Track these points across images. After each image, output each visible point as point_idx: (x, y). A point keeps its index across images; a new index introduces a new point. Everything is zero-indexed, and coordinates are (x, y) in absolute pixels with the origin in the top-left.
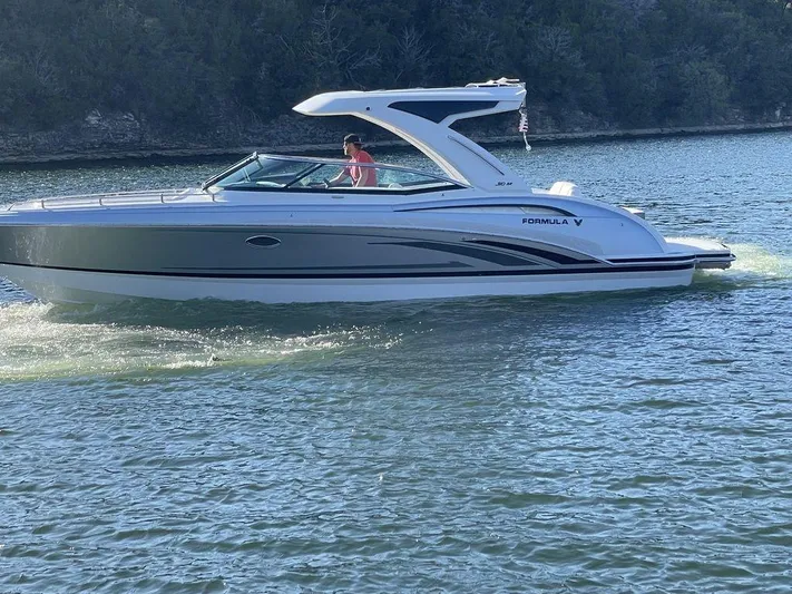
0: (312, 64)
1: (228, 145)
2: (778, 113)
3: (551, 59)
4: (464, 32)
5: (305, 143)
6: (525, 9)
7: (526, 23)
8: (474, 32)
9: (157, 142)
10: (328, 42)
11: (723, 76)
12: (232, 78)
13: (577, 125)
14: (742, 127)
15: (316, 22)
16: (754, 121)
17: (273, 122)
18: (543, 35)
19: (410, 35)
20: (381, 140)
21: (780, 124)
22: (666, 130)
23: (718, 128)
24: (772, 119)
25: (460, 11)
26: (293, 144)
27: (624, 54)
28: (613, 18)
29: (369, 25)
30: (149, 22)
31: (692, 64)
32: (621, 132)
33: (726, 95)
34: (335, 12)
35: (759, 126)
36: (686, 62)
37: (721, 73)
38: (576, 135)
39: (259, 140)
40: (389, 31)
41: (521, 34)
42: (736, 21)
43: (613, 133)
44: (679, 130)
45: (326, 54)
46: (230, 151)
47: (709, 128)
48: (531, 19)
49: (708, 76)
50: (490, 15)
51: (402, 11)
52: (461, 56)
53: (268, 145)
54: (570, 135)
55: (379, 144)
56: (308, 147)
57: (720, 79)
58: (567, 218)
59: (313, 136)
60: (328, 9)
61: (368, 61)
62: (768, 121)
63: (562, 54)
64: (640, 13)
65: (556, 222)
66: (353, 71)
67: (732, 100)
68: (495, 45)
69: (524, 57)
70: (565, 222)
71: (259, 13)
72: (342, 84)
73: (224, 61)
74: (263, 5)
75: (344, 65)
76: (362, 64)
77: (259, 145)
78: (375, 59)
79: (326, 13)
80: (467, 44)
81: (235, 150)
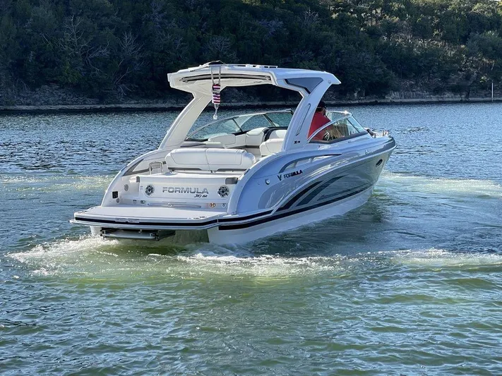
0: (64, 53)
1: (7, 104)
2: (356, 94)
4: (162, 37)
5: (59, 104)
6: (202, 24)
7: (203, 33)
8: (169, 37)
10: (75, 40)
12: (11, 61)
13: (233, 98)
14: (333, 102)
15: (67, 26)
16: (340, 99)
17: (37, 89)
18: (213, 41)
19: (128, 38)
20: (109, 104)
21: (357, 102)
22: (289, 103)
24: (352, 98)
25: (160, 23)
26: (51, 104)
27: (263, 55)
28: (256, 32)
29: (102, 30)
31: (305, 63)
32: (260, 103)
34: (80, 21)
35: (344, 102)
36: (301, 61)
38: (233, 104)
39: (28, 101)
40: (115, 34)
41: (199, 39)
42: (331, 37)
43: (256, 104)
45: (73, 47)
46: (8, 108)
48: (206, 30)
50: (179, 27)
51: (123, 22)
52: (162, 52)
53: (34, 105)
54: (229, 104)
55: (107, 106)
56: (60, 107)
59: (64, 99)
60: (75, 18)
61: (101, 53)
62: (349, 99)
63: (225, 53)
64: (273, 30)
66: (91, 59)
68: (182, 46)
69: (201, 54)
71: (29, 19)
72: (83, 67)
73: (6, 49)
74: (32, 14)
75: (85, 55)
76: (97, 55)
77: (28, 104)
78: (105, 52)
79: (74, 21)
80: (165, 45)
81: (11, 108)
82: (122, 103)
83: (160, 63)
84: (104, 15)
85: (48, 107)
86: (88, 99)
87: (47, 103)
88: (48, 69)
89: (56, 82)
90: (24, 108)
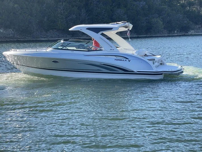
0: (58, 17)
2: (176, 32)
3: (119, 17)
4: (97, 10)
5: (56, 38)
6: (113, 4)
7: (113, 8)
8: (99, 10)
9: (18, 37)
10: (62, 12)
11: (162, 22)
12: (38, 21)
14: (167, 35)
15: (59, 6)
16: (170, 34)
17: (48, 32)
18: (117, 11)
19: (83, 10)
20: (76, 37)
21: (176, 35)
22: (148, 36)
23: (161, 35)
24: (174, 33)
25: (96, 4)
26: (53, 38)
27: (137, 16)
28: (134, 7)
29: (73, 7)
30: (16, 6)
31: (154, 19)
32: (136, 36)
33: (163, 27)
34: (64, 4)
35: (171, 35)
37: (161, 21)
40: (78, 9)
41: (111, 10)
42: (165, 8)
43: (135, 36)
44: (151, 35)
45: (62, 15)
46: (37, 39)
47: (158, 35)
48: (114, 6)
49: (159, 22)
50: (103, 5)
51: (81, 4)
52: (96, 16)
53: (47, 38)
57: (161, 23)
58: (127, 60)
59: (58, 36)
61: (72, 17)
62: (173, 34)
63: (122, 16)
64: (142, 6)
65: (123, 60)
66: (69, 19)
67: (164, 28)
68: (105, 13)
69: (112, 16)
70: (126, 60)
71: (44, 4)
72: (66, 23)
73: (35, 16)
74: (46, 2)
75: (66, 18)
76: (71, 17)
77: (45, 38)
78: (74, 16)
79: (62, 4)
80: (98, 13)
81: (38, 39)
82: (81, 37)
83: (96, 20)
84: (73, 2)
85: (52, 39)
86: (68, 36)
87: (52, 37)
88: (52, 23)
89: (55, 29)
90: (43, 39)
